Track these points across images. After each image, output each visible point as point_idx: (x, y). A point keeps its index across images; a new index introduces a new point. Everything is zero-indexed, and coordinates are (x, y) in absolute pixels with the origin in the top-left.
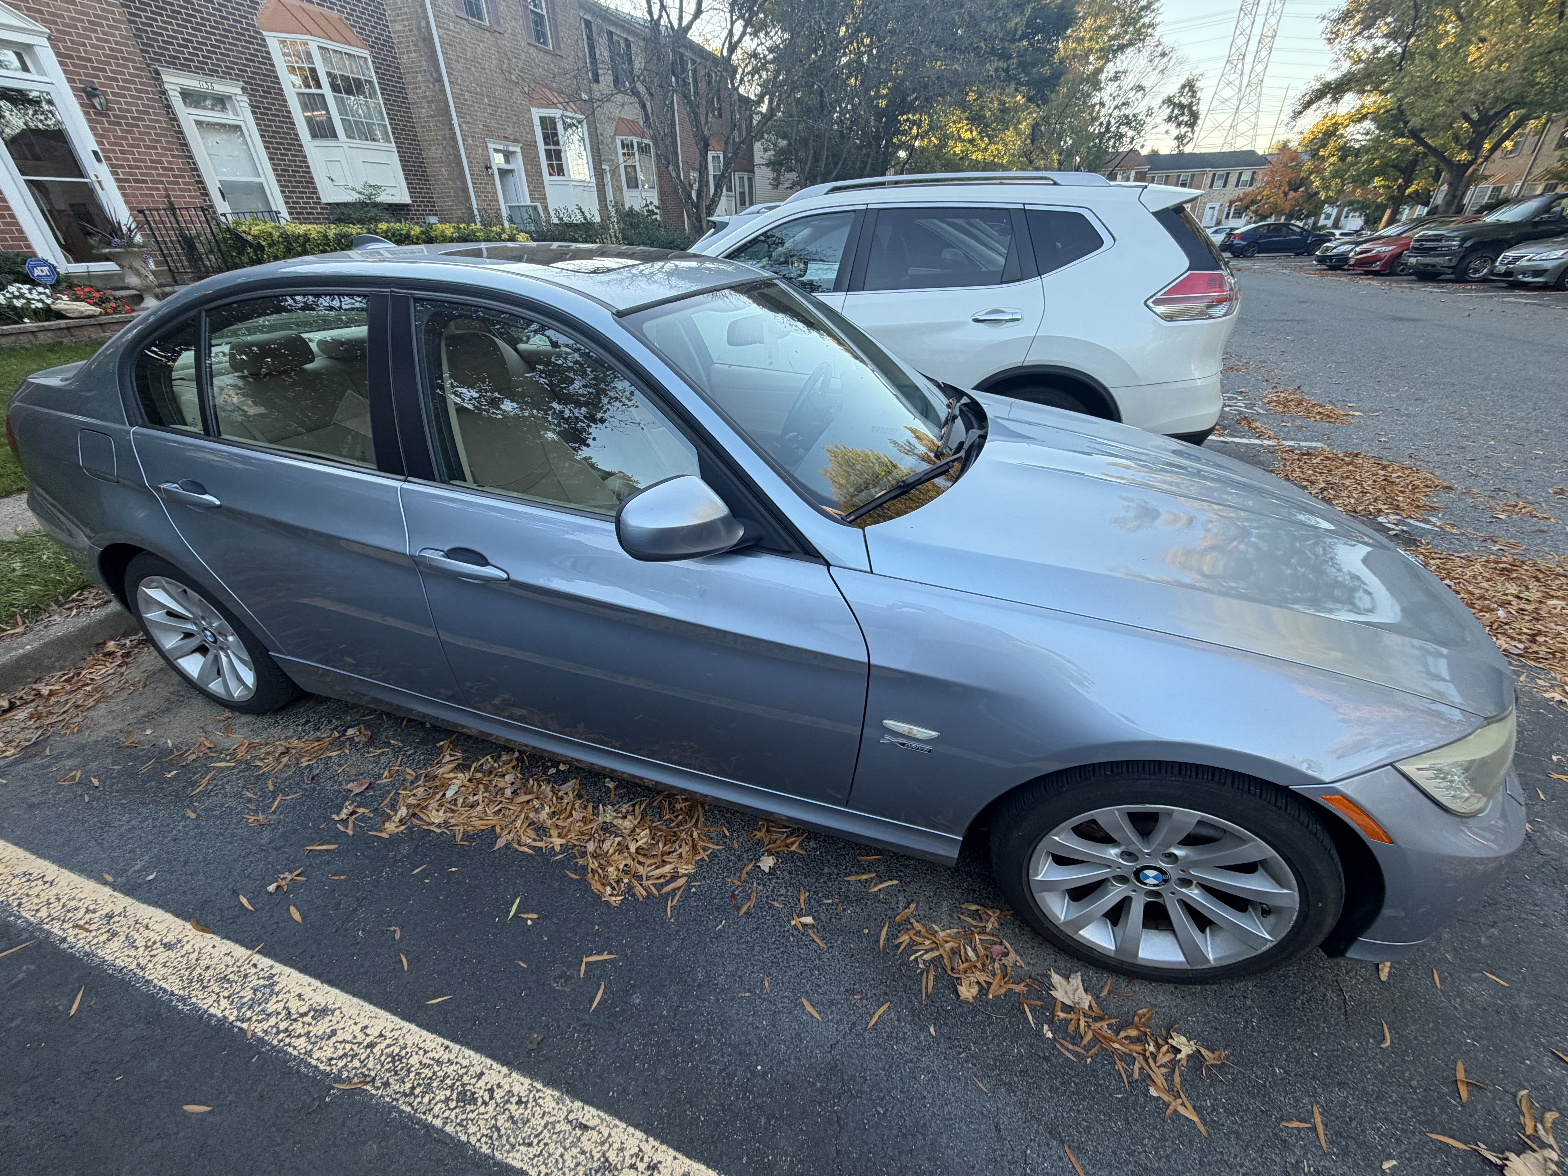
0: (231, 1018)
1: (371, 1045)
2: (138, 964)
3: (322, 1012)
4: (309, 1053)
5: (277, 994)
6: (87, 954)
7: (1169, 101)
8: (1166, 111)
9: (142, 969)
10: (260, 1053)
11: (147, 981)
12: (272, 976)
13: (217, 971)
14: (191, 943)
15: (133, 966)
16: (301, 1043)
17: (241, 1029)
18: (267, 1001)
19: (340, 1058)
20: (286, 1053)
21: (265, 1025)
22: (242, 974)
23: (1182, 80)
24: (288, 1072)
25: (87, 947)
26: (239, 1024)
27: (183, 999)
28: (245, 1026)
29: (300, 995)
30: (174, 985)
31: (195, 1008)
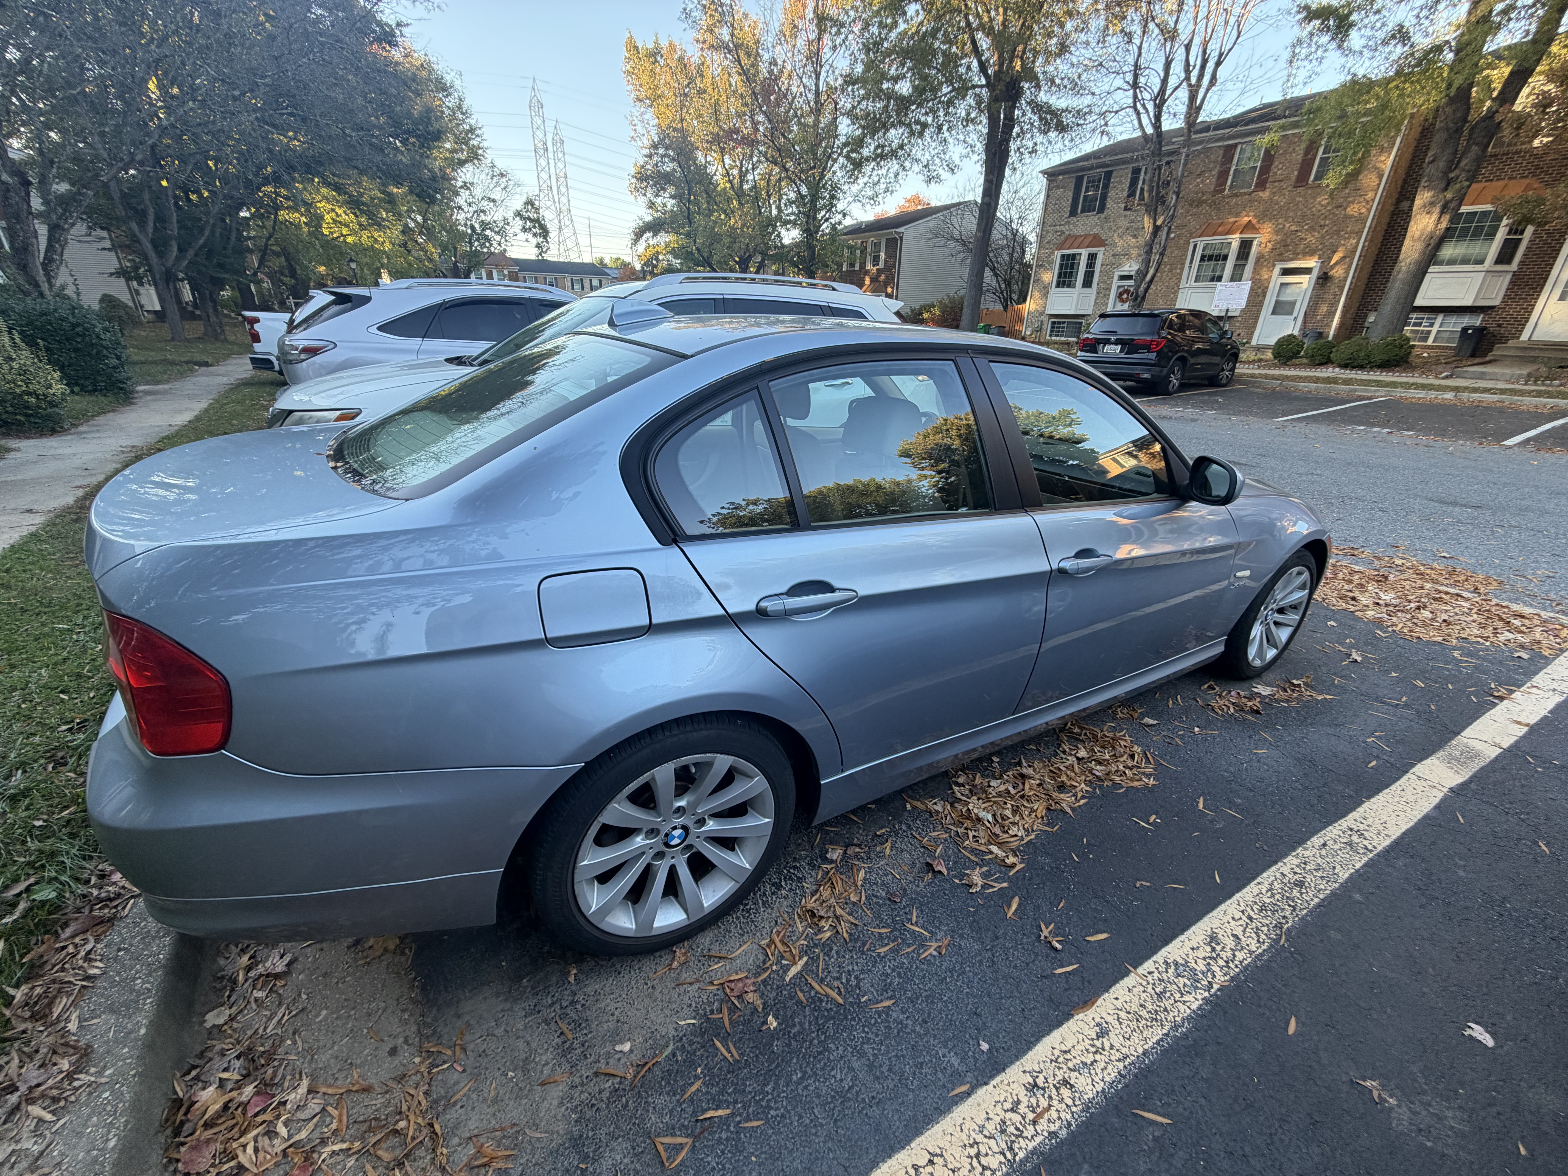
0: (1206, 994)
1: (1250, 918)
2: (1119, 1060)
3: (1213, 939)
4: (1251, 952)
5: (1187, 962)
6: (1086, 1109)
7: (518, 214)
8: (519, 223)
9: (1126, 1057)
10: (1246, 981)
11: (1144, 1054)
12: (1166, 963)
13: (1149, 999)
14: (1104, 1015)
15: (1121, 1065)
16: (1240, 956)
17: (1219, 990)
18: (1193, 970)
19: (1258, 936)
20: (1249, 965)
21: (1218, 973)
22: (1157, 982)
23: (524, 199)
24: (1267, 966)
25: (1074, 1109)
26: (1213, 991)
27: (1175, 1027)
28: (1216, 987)
29: (1193, 949)
30: (1156, 1034)
31: (1189, 1019)
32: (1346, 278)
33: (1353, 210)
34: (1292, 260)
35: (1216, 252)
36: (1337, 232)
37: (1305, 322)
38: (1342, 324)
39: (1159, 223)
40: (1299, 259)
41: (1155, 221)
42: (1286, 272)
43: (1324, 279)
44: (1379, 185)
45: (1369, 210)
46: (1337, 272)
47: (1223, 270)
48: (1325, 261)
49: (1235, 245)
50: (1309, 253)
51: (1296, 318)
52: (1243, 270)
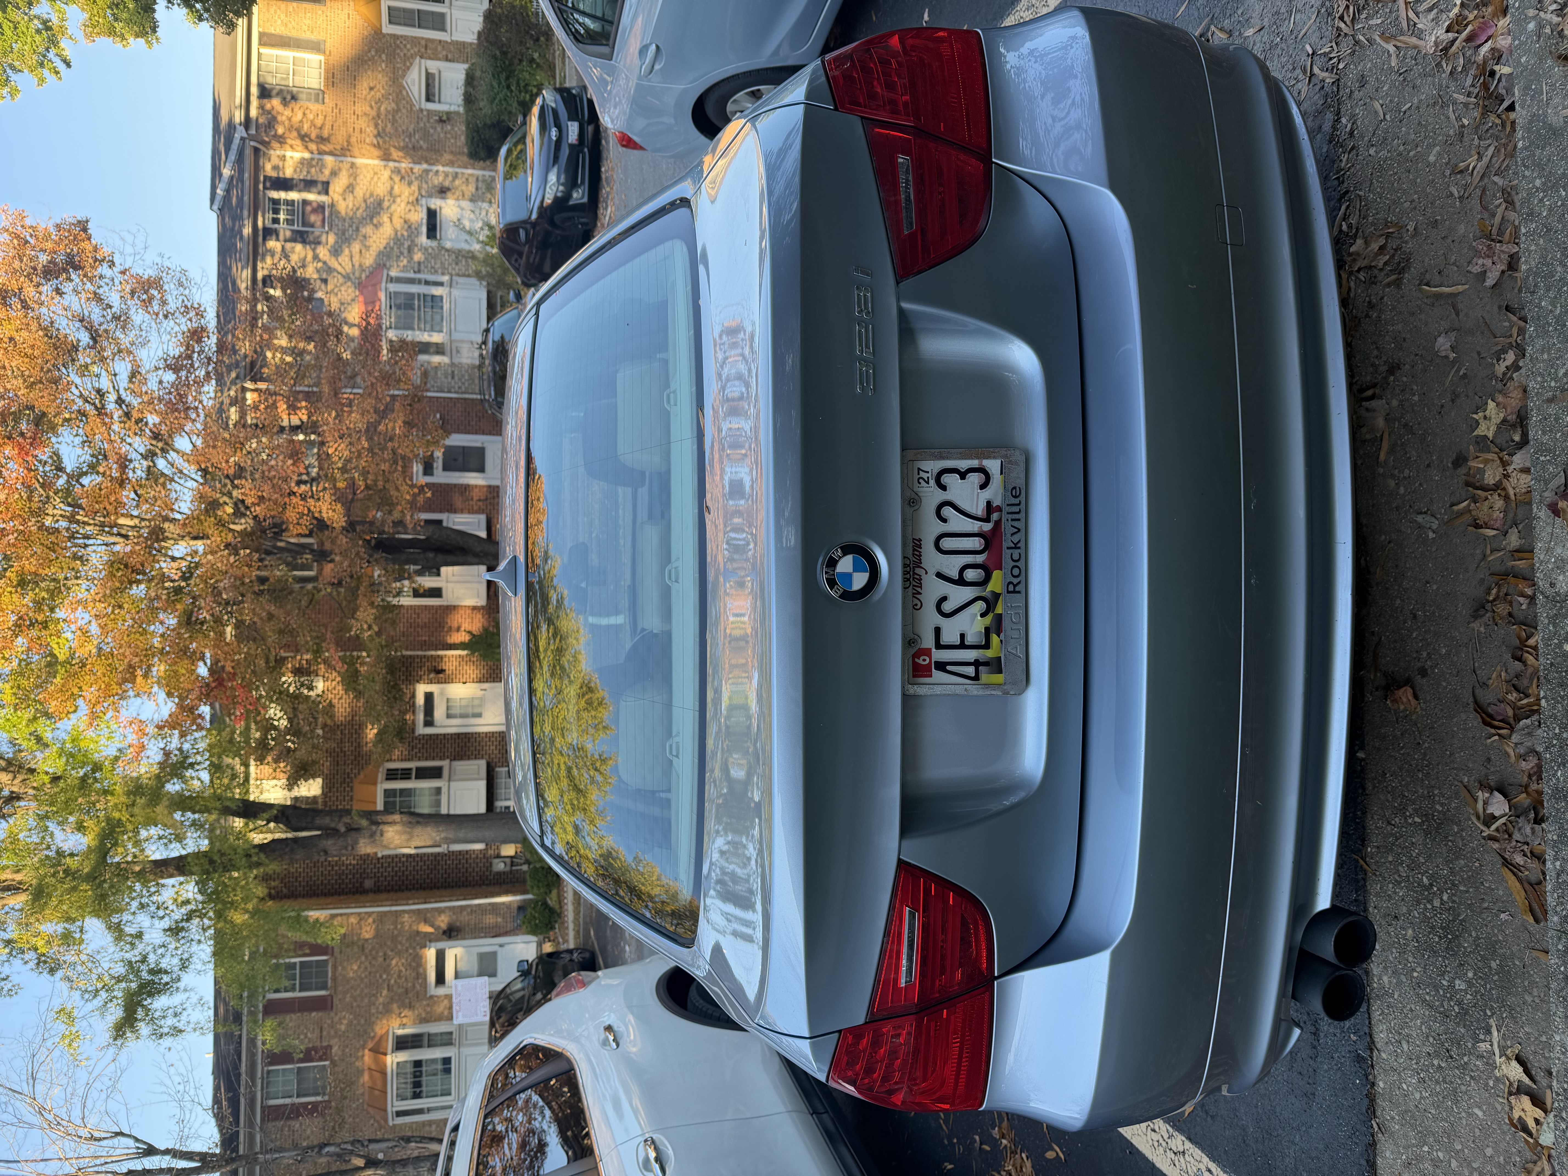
32: (450, 908)
33: (368, 932)
34: (425, 979)
35: (410, 1080)
36: (394, 939)
37: (506, 934)
38: (507, 892)
39: (360, 1162)
40: (425, 970)
41: (358, 1169)
42: (440, 979)
43: (451, 933)
44: (341, 915)
45: (369, 914)
46: (443, 921)
47: (434, 1061)
48: (429, 939)
49: (403, 1056)
50: (418, 962)
51: (501, 946)
52: (436, 1034)
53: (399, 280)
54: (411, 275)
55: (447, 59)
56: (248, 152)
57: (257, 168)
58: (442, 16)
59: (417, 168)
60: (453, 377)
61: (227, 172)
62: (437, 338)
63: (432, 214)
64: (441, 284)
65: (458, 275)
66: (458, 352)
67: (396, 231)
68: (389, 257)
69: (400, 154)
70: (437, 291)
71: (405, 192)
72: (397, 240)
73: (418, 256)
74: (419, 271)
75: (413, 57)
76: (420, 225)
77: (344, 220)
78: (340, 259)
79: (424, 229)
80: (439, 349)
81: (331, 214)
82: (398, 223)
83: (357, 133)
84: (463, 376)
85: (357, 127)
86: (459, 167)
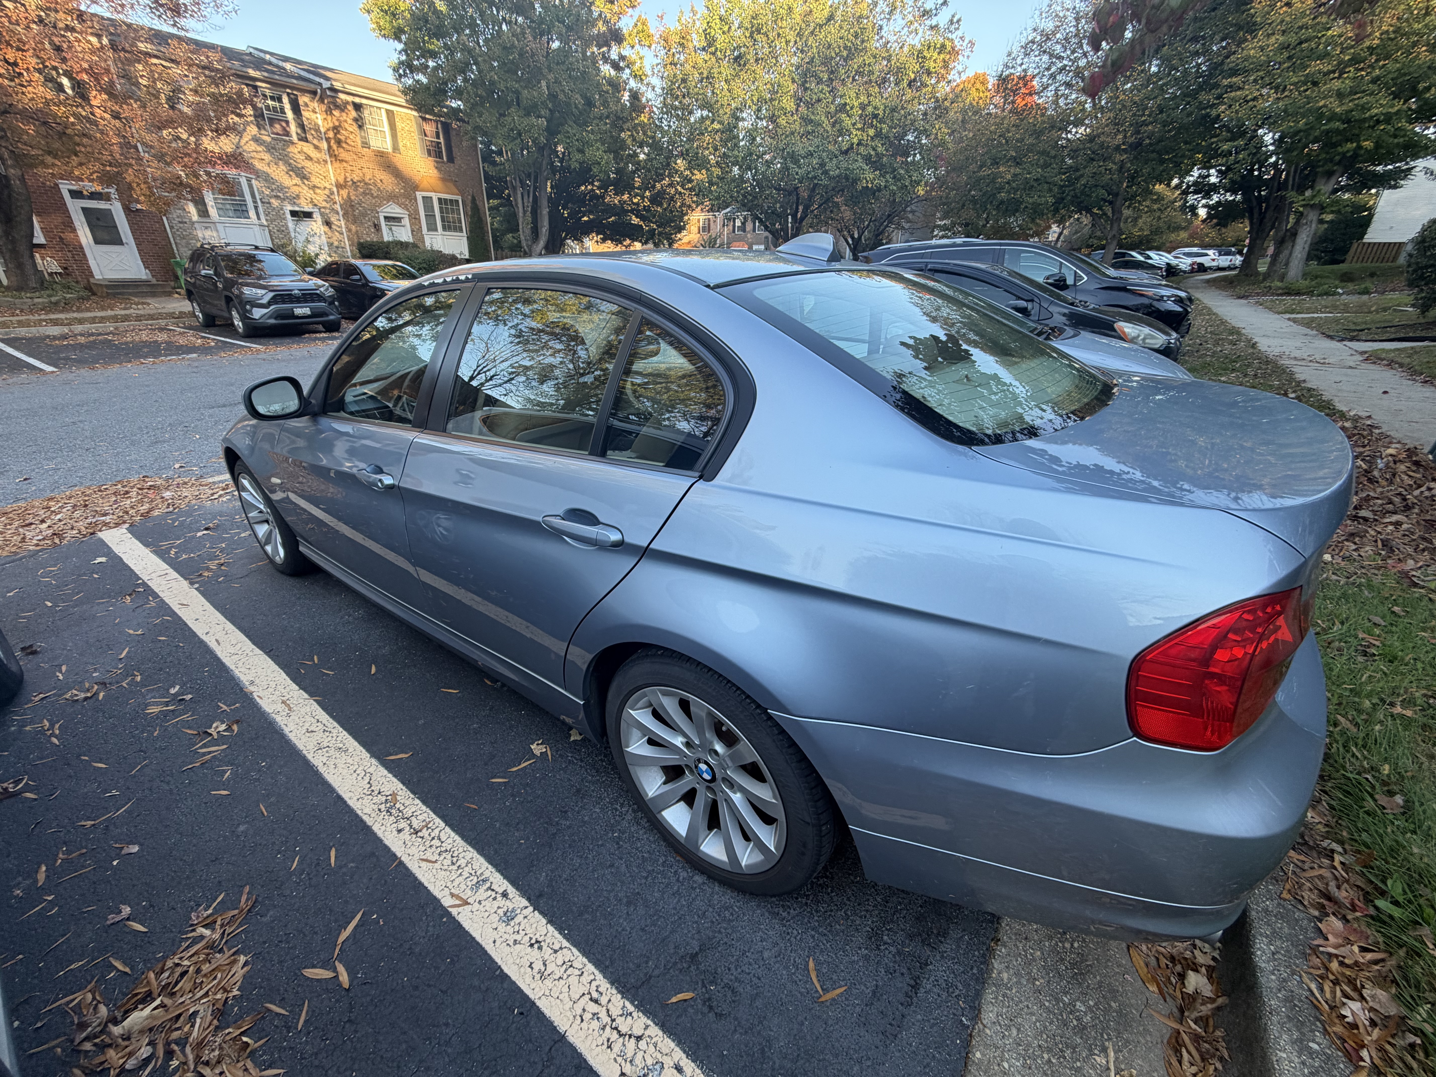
53: (251, 186)
54: (258, 197)
55: (412, 231)
56: (313, 87)
57: (304, 91)
58: (436, 230)
59: (338, 207)
60: (180, 222)
61: (288, 66)
62: (213, 212)
63: (309, 215)
64: (259, 218)
65: (270, 231)
66: (206, 228)
67: (289, 188)
68: (266, 180)
69: (345, 197)
70: (252, 213)
71: (320, 198)
72: (281, 188)
73: (275, 203)
74: (262, 202)
75: (408, 210)
76: (298, 205)
77: (284, 150)
78: (252, 142)
79: (297, 209)
80: (204, 213)
81: (285, 141)
82: (295, 190)
83: (349, 168)
84: (185, 230)
85: (354, 168)
86: (348, 236)
